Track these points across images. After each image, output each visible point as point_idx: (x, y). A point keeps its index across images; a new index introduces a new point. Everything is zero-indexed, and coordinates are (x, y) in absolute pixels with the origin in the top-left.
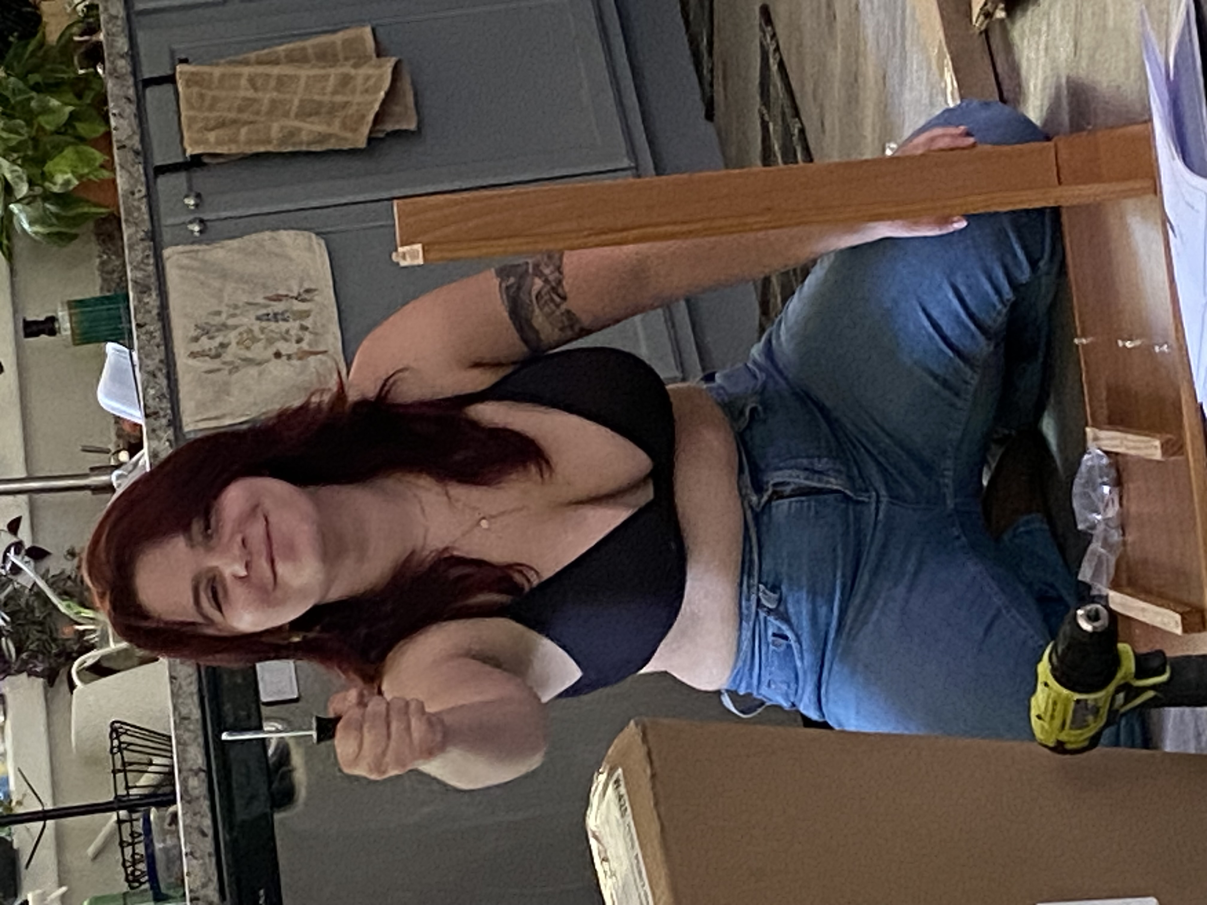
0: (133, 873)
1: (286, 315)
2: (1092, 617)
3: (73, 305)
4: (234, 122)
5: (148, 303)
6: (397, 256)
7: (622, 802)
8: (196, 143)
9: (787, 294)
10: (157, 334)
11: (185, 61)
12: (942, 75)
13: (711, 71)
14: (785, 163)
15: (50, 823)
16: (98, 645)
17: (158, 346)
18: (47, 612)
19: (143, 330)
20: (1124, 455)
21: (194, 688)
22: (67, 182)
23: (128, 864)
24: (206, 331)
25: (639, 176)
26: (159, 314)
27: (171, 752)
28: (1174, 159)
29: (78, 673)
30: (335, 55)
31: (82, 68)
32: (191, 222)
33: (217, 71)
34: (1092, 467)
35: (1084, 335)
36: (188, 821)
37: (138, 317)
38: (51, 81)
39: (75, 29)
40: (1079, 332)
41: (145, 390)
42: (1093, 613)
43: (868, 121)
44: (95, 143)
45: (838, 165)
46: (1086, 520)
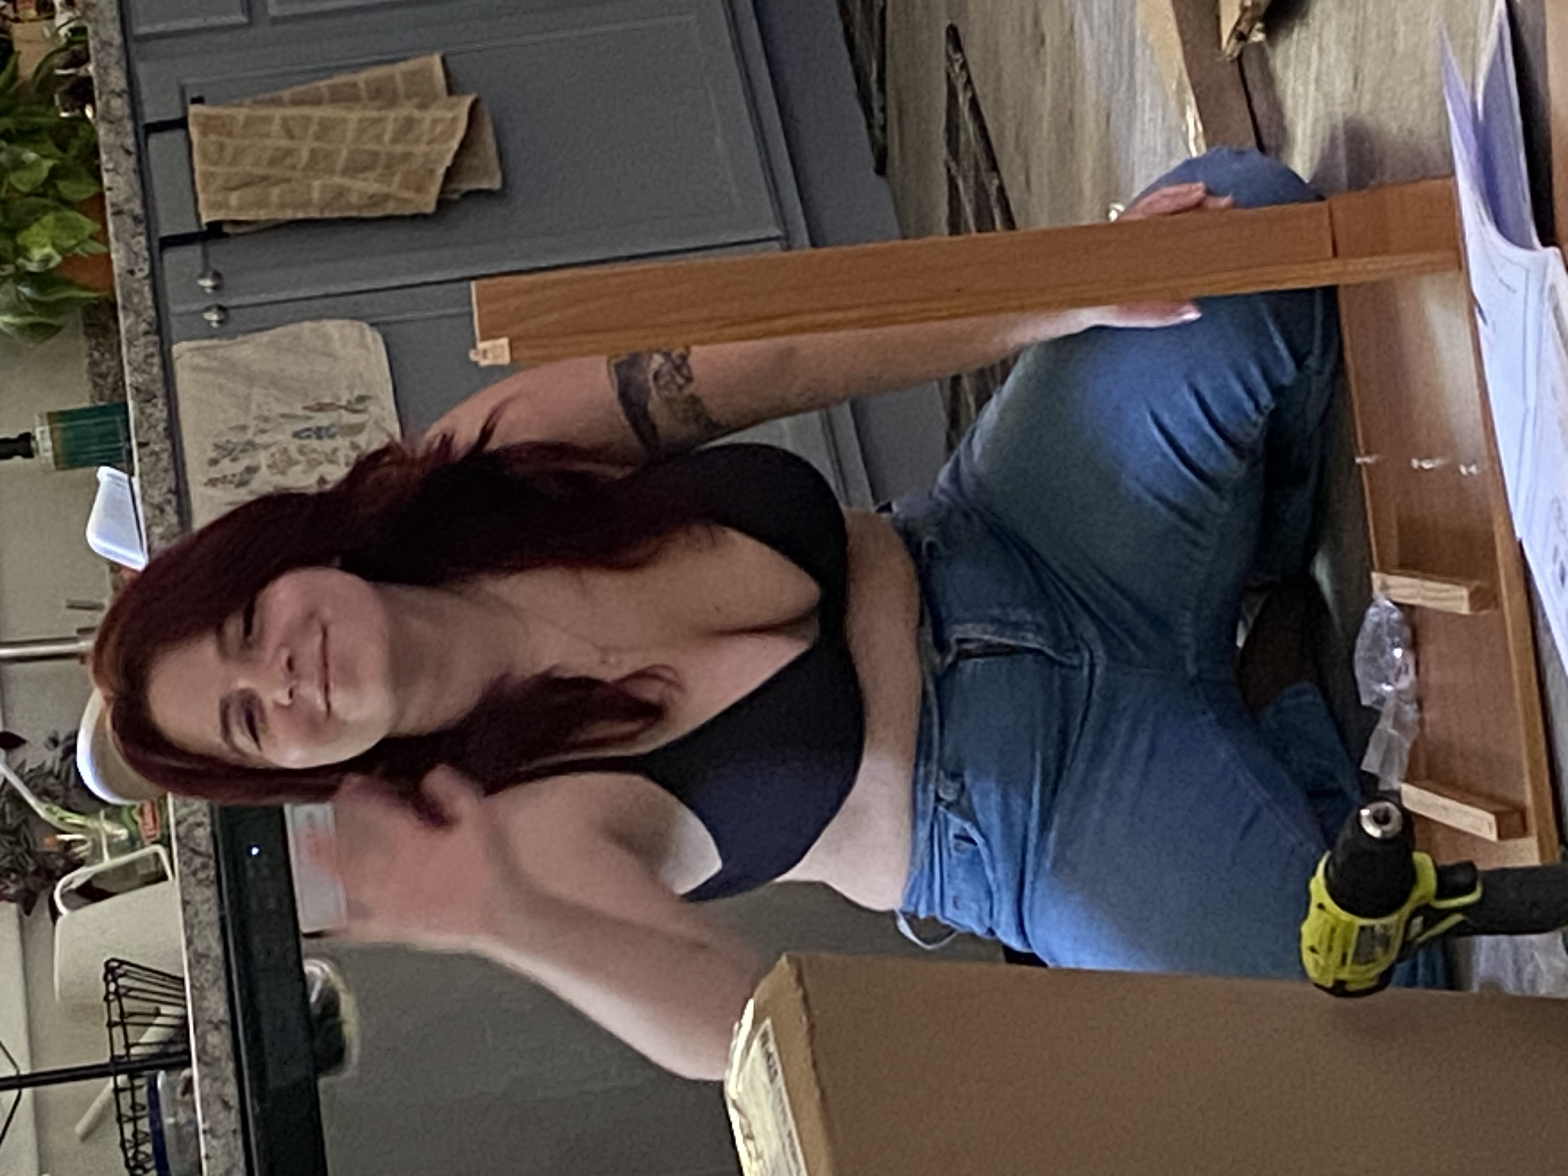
0: (135, 1157)
1: (333, 430)
2: (1380, 819)
3: (54, 417)
4: (265, 178)
5: (151, 415)
6: (477, 354)
7: (771, 1062)
8: (214, 206)
9: (983, 398)
10: (165, 456)
11: (199, 100)
12: (1183, 114)
13: (883, 109)
14: (979, 231)
15: (27, 1092)
16: (87, 861)
17: (166, 471)
18: (23, 817)
19: (146, 450)
20: (1422, 608)
21: (214, 916)
22: (47, 259)
23: (127, 1145)
24: (228, 451)
25: (789, 248)
26: (166, 429)
27: (184, 998)
28: (1483, 224)
29: (63, 896)
30: (395, 92)
31: (66, 110)
32: (208, 309)
33: (241, 114)
34: (1379, 625)
35: (1368, 453)
36: (207, 1090)
37: (141, 433)
38: (25, 128)
39: (57, 60)
40: (1362, 451)
41: (148, 528)
42: (1381, 815)
43: (1086, 175)
44: (82, 207)
45: (1046, 233)
46: (1372, 692)
